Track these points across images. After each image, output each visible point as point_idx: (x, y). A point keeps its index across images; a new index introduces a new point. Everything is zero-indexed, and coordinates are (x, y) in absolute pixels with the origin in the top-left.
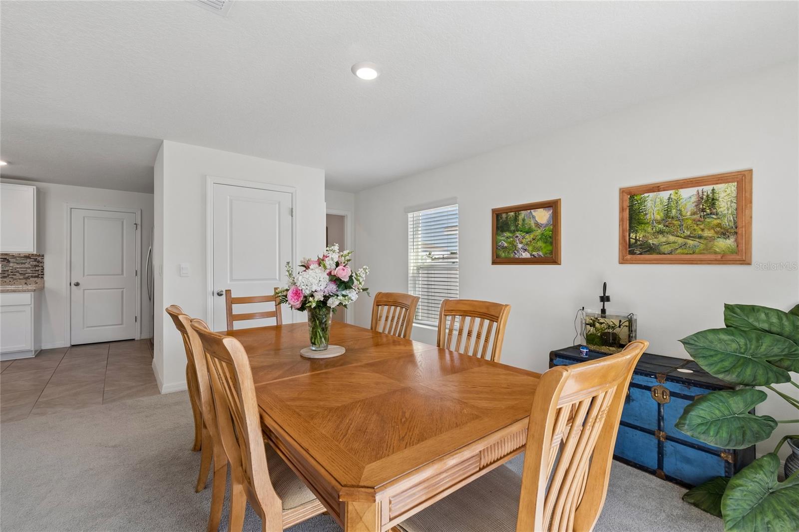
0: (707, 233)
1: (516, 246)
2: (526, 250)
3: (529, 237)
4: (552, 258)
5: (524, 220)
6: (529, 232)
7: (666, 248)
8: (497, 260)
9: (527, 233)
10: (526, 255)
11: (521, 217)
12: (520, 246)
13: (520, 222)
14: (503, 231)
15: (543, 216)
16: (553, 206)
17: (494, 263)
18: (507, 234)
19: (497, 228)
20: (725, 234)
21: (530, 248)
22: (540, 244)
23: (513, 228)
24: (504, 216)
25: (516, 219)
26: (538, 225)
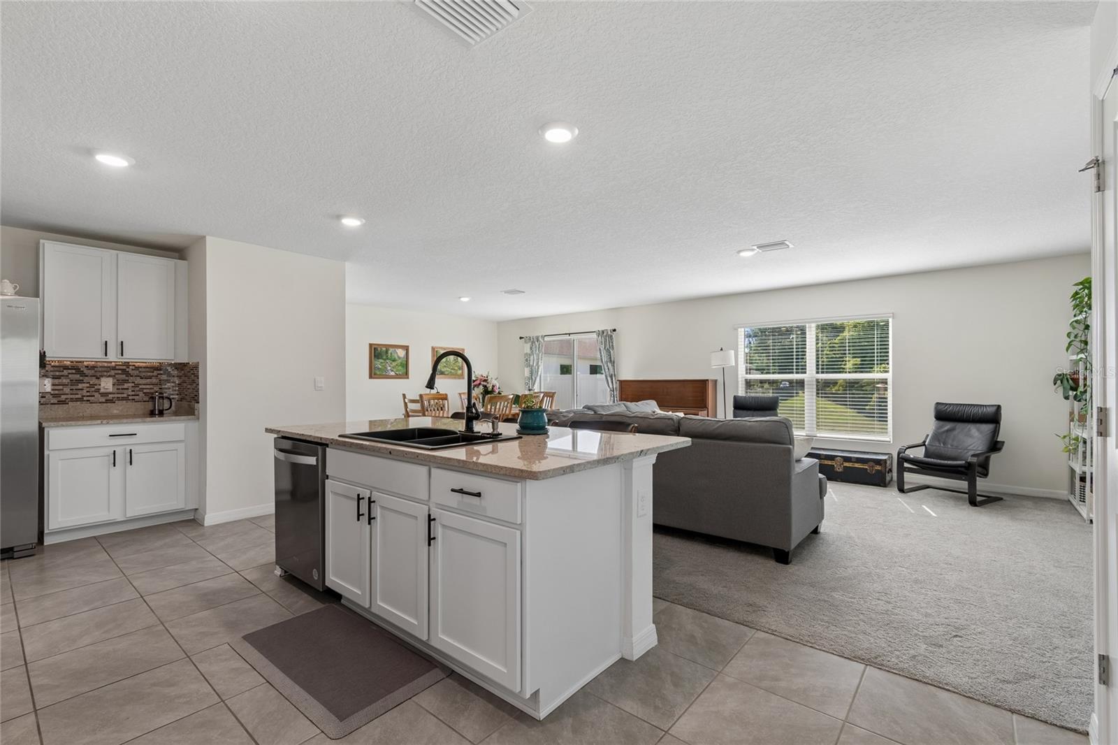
0: (456, 368)
1: (386, 368)
2: (392, 371)
3: (394, 364)
4: (406, 375)
5: (391, 354)
6: (394, 361)
7: (446, 373)
8: (372, 375)
9: (393, 361)
10: (392, 373)
11: (390, 352)
12: (389, 368)
13: (390, 355)
14: (378, 359)
15: (401, 353)
16: (406, 348)
17: (371, 377)
18: (383, 361)
19: (375, 356)
20: (460, 369)
21: (395, 370)
22: (400, 368)
23: (384, 357)
24: (379, 349)
25: (387, 352)
26: (399, 358)
